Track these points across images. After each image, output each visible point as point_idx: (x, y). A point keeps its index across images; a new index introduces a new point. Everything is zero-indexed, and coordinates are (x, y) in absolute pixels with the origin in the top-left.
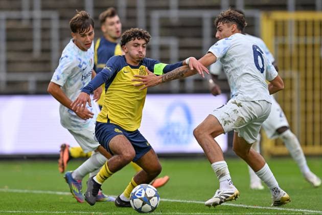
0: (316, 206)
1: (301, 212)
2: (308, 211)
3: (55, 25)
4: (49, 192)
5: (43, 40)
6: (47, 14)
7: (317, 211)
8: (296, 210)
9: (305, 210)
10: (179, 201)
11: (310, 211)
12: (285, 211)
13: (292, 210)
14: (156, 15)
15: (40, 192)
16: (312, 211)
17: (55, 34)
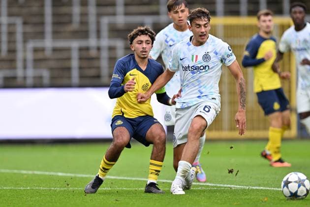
0: (242, 182)
1: (229, 187)
2: (235, 186)
3: (19, 29)
4: (16, 171)
5: (9, 42)
6: (13, 20)
7: (243, 187)
8: (225, 186)
9: (232, 186)
10: (126, 178)
11: (237, 186)
12: (215, 186)
13: (222, 185)
14: (105, 21)
15: (8, 171)
16: (239, 187)
17: (19, 37)
